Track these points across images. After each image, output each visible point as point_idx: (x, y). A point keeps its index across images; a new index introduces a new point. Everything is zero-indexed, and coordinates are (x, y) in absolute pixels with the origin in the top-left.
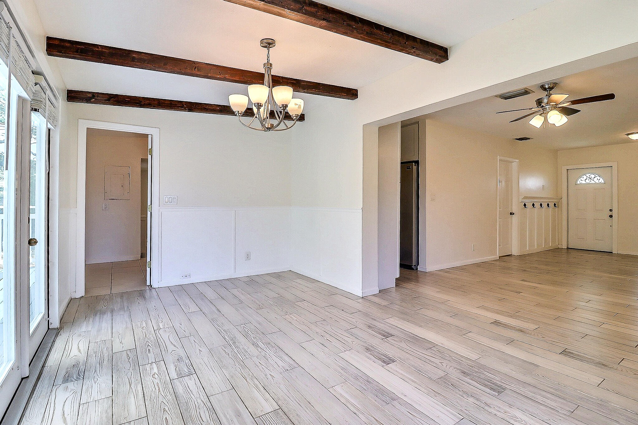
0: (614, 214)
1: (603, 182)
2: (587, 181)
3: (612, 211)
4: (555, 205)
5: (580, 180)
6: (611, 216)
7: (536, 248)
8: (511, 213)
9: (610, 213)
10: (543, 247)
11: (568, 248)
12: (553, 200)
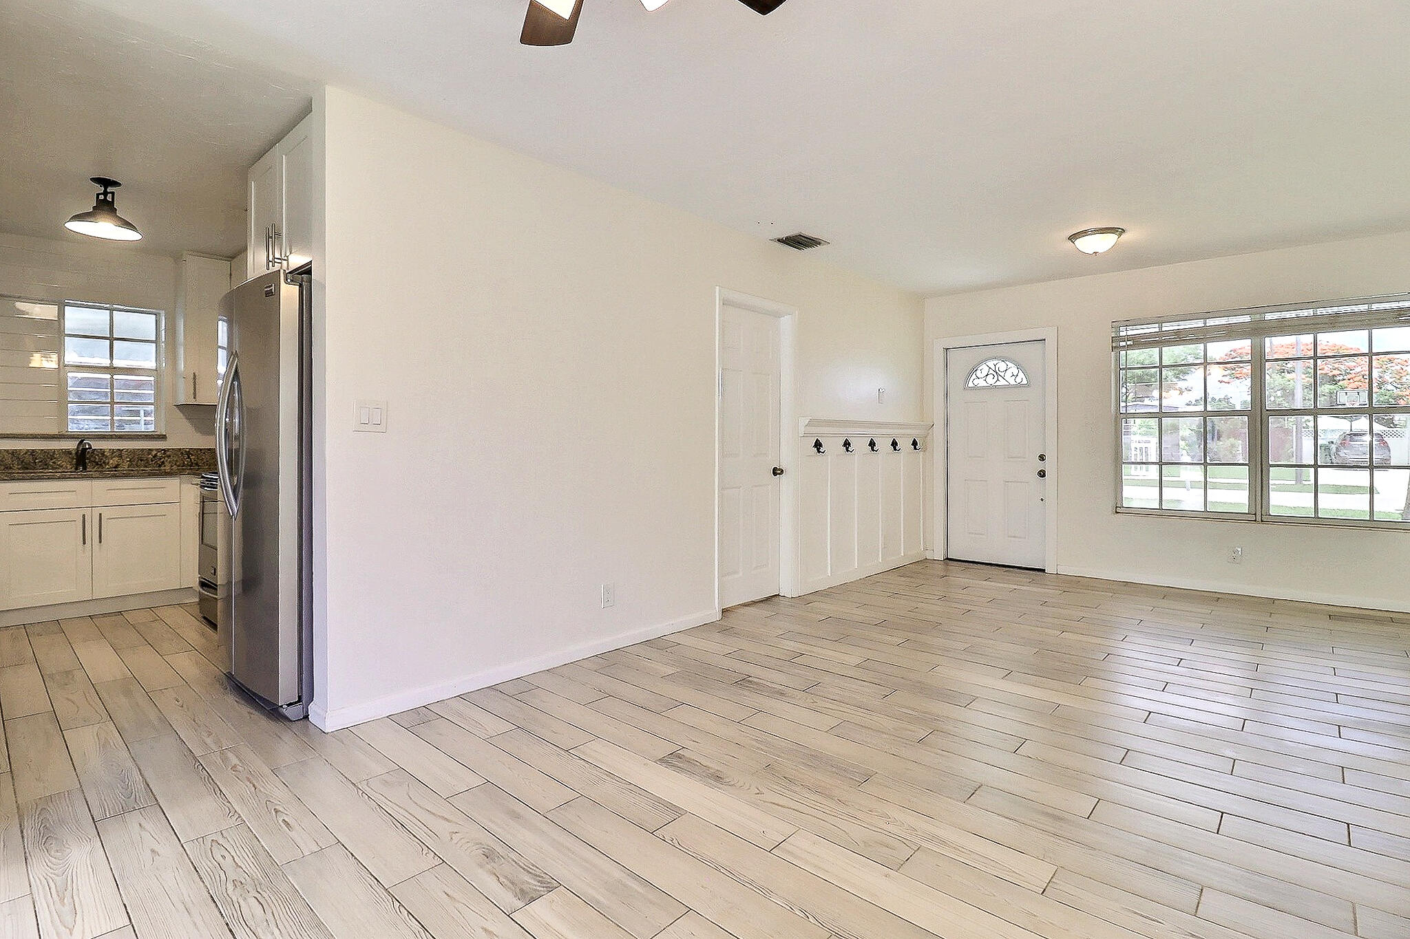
0: (1048, 466)
1: (1025, 382)
2: (990, 380)
3: (1043, 460)
4: (915, 443)
5: (974, 377)
6: (1042, 474)
7: (854, 570)
8: (775, 469)
9: (1040, 466)
10: (878, 563)
11: (947, 559)
12: (909, 431)
